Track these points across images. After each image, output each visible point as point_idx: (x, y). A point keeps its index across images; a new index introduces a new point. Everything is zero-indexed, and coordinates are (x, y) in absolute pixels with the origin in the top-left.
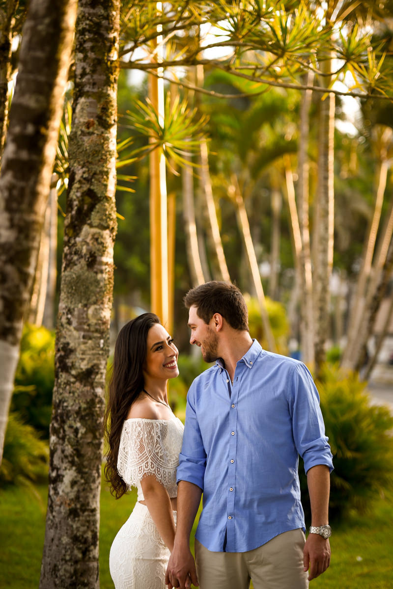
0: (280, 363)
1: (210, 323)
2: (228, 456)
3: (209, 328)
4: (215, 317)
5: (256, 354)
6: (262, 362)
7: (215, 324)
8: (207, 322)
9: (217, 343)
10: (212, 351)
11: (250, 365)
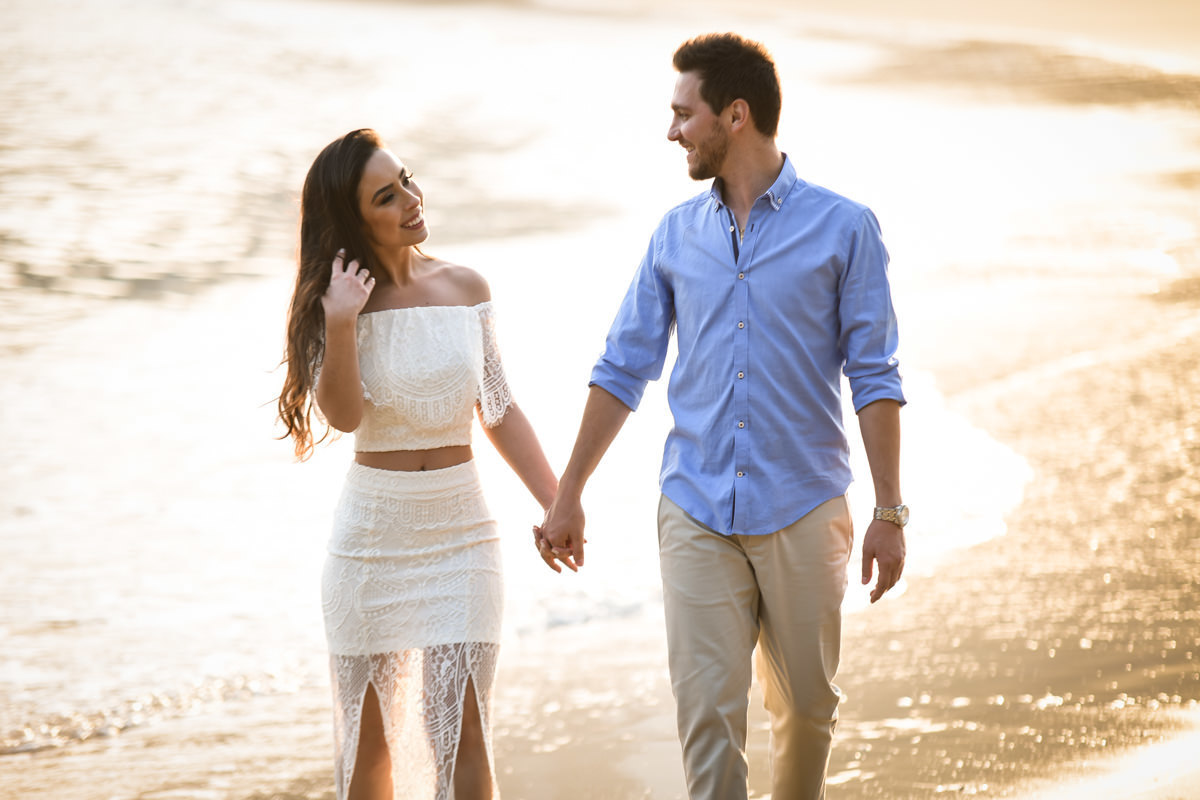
0: (831, 207)
1: (722, 114)
2: (732, 365)
3: (717, 123)
4: (735, 106)
5: (788, 183)
6: (799, 200)
7: (731, 119)
8: (718, 110)
9: (726, 152)
10: (712, 164)
11: (778, 204)
